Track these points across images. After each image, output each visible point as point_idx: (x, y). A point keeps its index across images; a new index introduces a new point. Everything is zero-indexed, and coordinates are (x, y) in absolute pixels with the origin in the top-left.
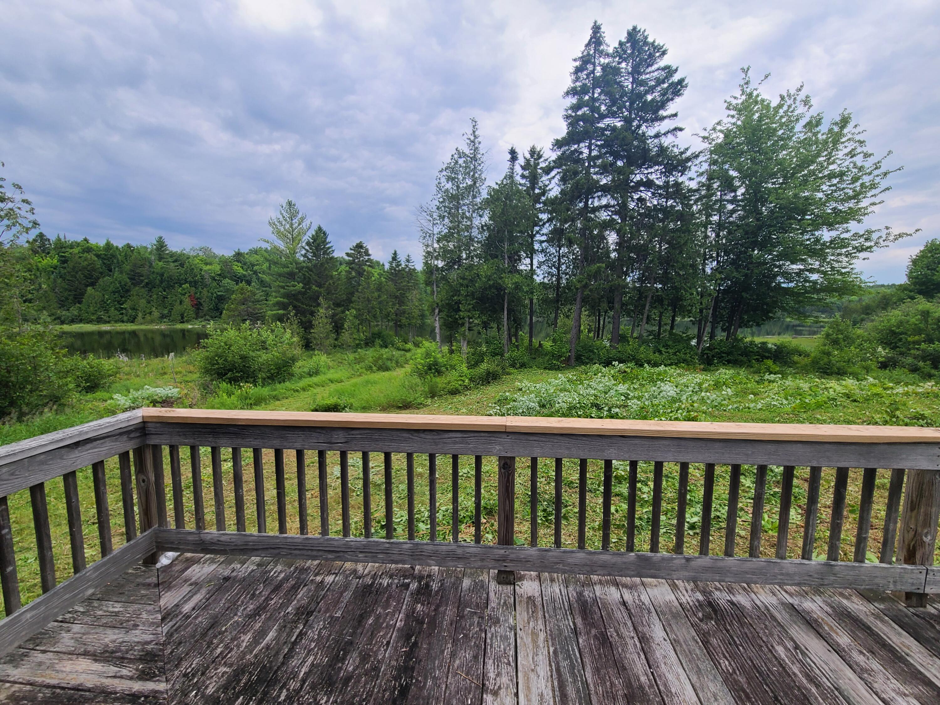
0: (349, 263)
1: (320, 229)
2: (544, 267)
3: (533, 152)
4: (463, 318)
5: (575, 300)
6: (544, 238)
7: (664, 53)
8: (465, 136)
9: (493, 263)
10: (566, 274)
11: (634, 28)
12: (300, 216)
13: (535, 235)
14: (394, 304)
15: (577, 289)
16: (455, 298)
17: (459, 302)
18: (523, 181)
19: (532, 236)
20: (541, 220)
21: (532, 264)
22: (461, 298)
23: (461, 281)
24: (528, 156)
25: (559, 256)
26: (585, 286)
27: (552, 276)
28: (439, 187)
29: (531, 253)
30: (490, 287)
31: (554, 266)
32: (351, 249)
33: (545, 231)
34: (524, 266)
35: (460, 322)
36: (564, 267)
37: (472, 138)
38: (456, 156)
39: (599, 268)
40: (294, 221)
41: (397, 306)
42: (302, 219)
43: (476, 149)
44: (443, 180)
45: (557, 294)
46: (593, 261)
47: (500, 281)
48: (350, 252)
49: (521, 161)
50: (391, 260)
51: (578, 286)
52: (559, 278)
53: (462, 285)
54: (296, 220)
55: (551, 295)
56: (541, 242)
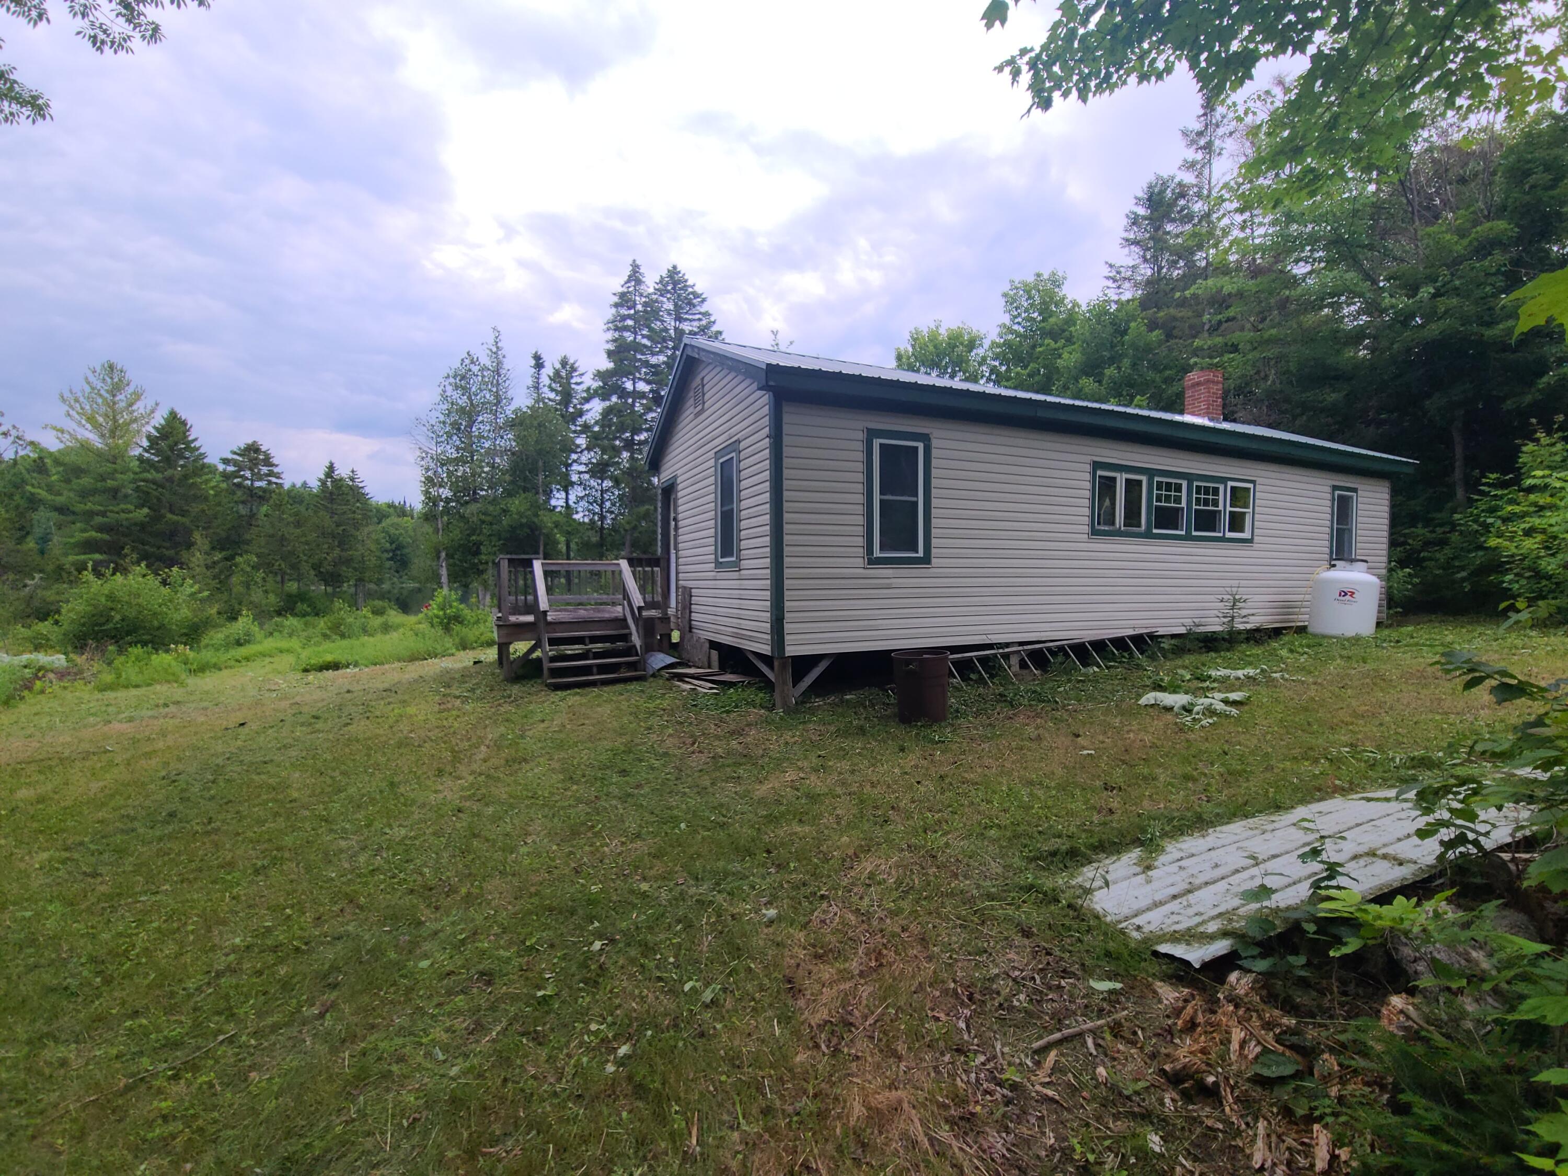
0: (226, 476)
1: (173, 415)
2: (583, 503)
3: (564, 363)
4: (487, 563)
5: (624, 544)
6: (582, 468)
7: (704, 300)
8: (485, 346)
9: (526, 498)
10: (612, 512)
11: (675, 267)
12: (130, 389)
13: (571, 465)
14: (331, 548)
15: (626, 530)
16: (474, 538)
17: (478, 544)
18: (552, 395)
19: (568, 466)
20: (578, 446)
21: (567, 499)
22: (481, 538)
23: (483, 517)
24: (558, 366)
25: (602, 491)
26: (635, 528)
27: (594, 514)
28: (444, 397)
29: (567, 486)
30: (522, 525)
31: (595, 501)
32: (235, 453)
33: (584, 459)
34: (558, 500)
35: (481, 567)
36: (608, 504)
37: (494, 349)
38: (467, 362)
39: (648, 510)
40: (117, 399)
41: (337, 551)
42: (137, 396)
43: (499, 363)
44: (449, 389)
45: (601, 537)
46: (643, 503)
47: (536, 520)
48: (230, 456)
49: (548, 371)
50: (323, 477)
51: (627, 527)
52: (602, 518)
53: (483, 522)
54: (122, 397)
55: (595, 539)
56: (580, 473)
